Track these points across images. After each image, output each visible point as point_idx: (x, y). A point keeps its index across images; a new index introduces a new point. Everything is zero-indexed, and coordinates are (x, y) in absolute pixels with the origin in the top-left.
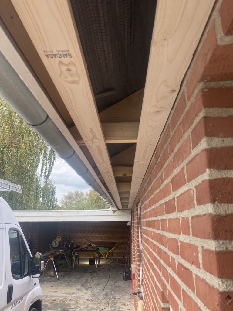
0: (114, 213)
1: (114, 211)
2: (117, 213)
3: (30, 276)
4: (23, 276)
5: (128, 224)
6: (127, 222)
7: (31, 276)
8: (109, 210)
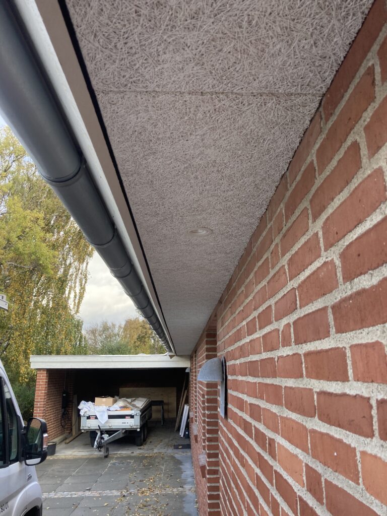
0: (171, 358)
1: (171, 357)
2: (175, 358)
3: (21, 462)
4: (8, 463)
5: (187, 371)
6: (185, 369)
7: (24, 462)
8: (166, 355)
